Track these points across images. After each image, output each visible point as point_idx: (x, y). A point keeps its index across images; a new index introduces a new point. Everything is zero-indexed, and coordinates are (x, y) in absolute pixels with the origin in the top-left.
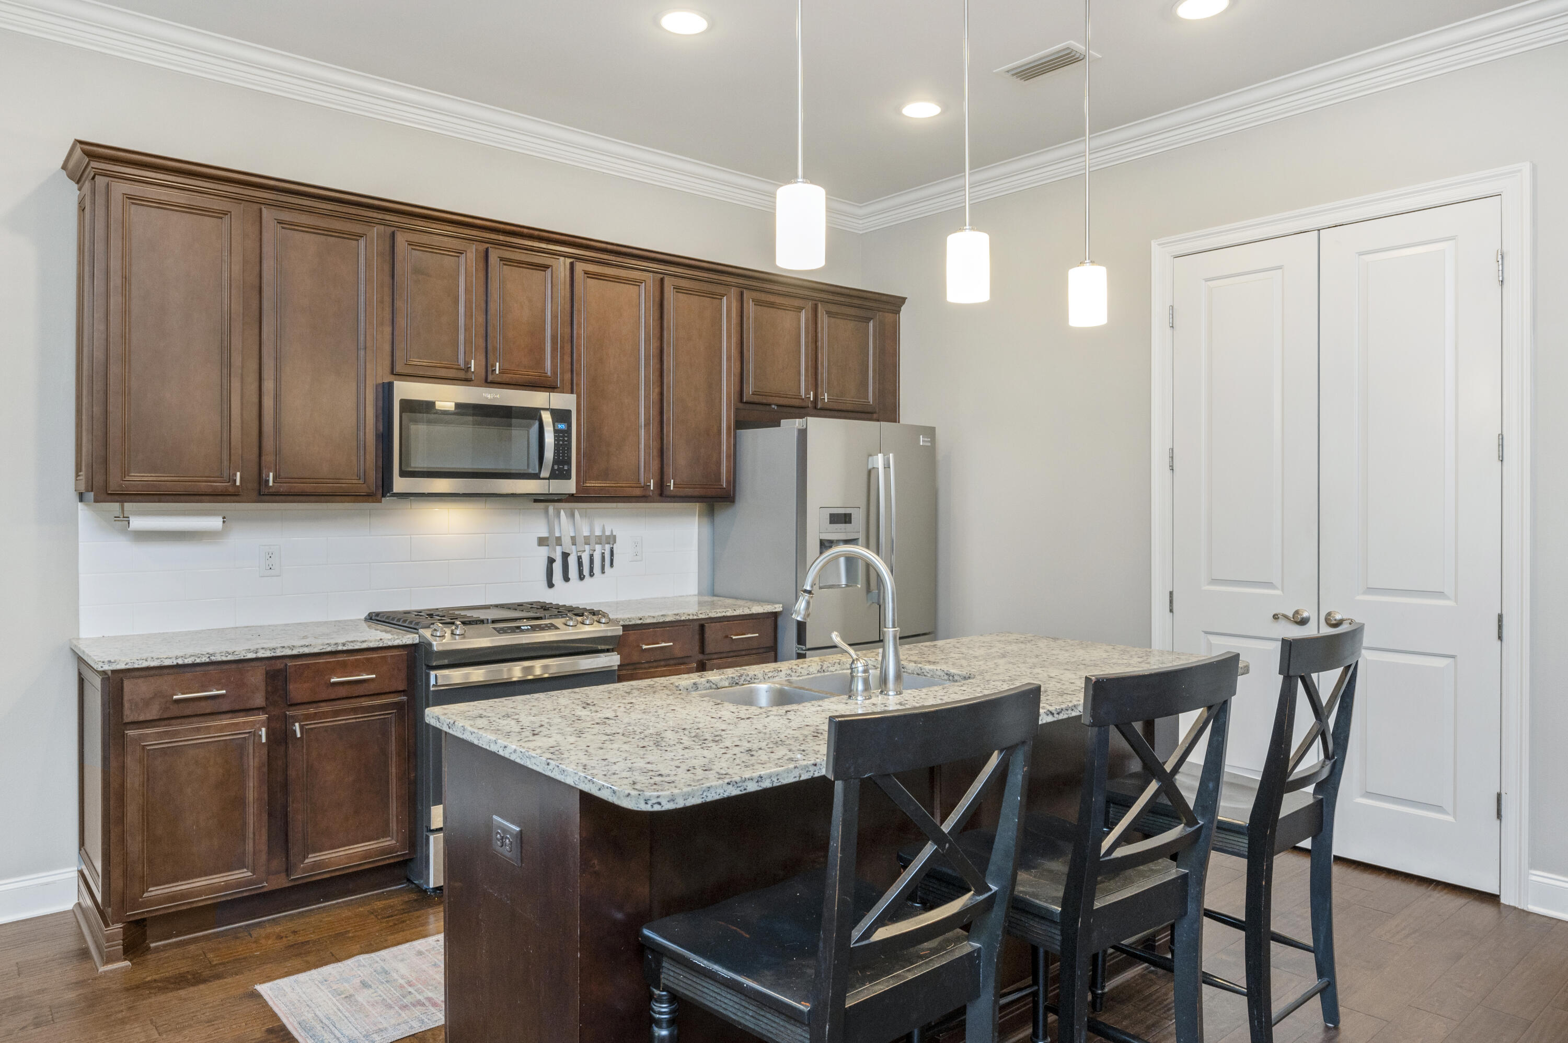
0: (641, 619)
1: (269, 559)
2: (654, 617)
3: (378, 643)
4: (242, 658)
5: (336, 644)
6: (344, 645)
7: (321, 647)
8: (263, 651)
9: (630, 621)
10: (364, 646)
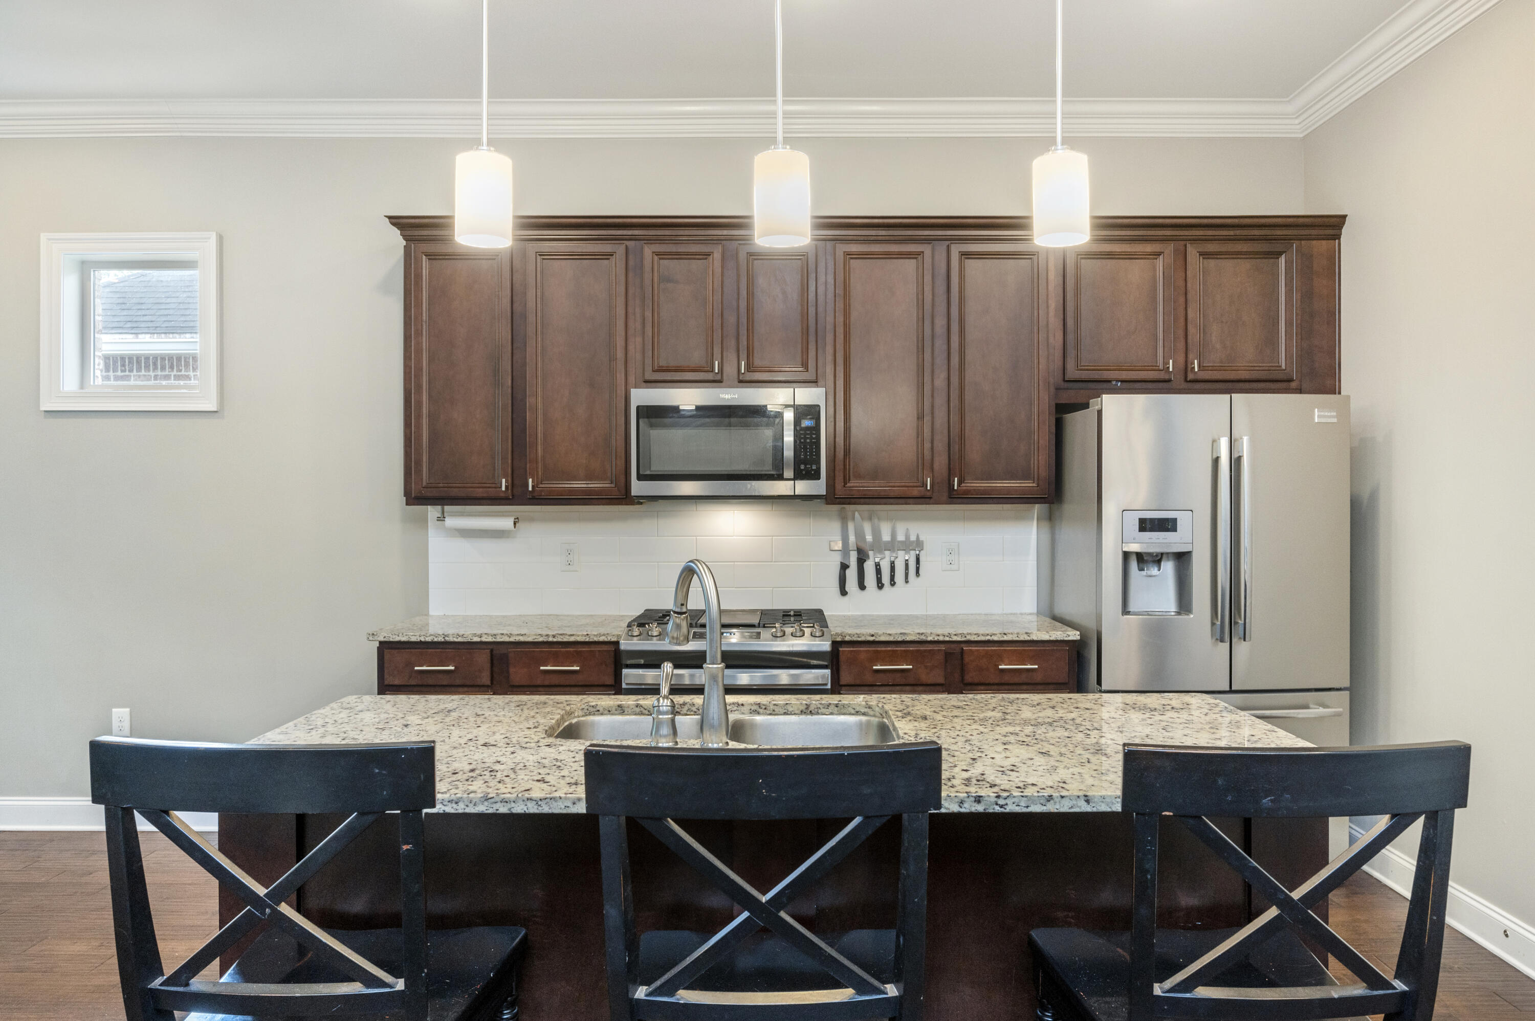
0: (873, 636)
1: (569, 556)
2: (890, 635)
3: (584, 638)
4: (470, 640)
5: (547, 635)
6: (554, 636)
7: (535, 637)
8: (486, 636)
9: (859, 637)
10: (572, 639)
